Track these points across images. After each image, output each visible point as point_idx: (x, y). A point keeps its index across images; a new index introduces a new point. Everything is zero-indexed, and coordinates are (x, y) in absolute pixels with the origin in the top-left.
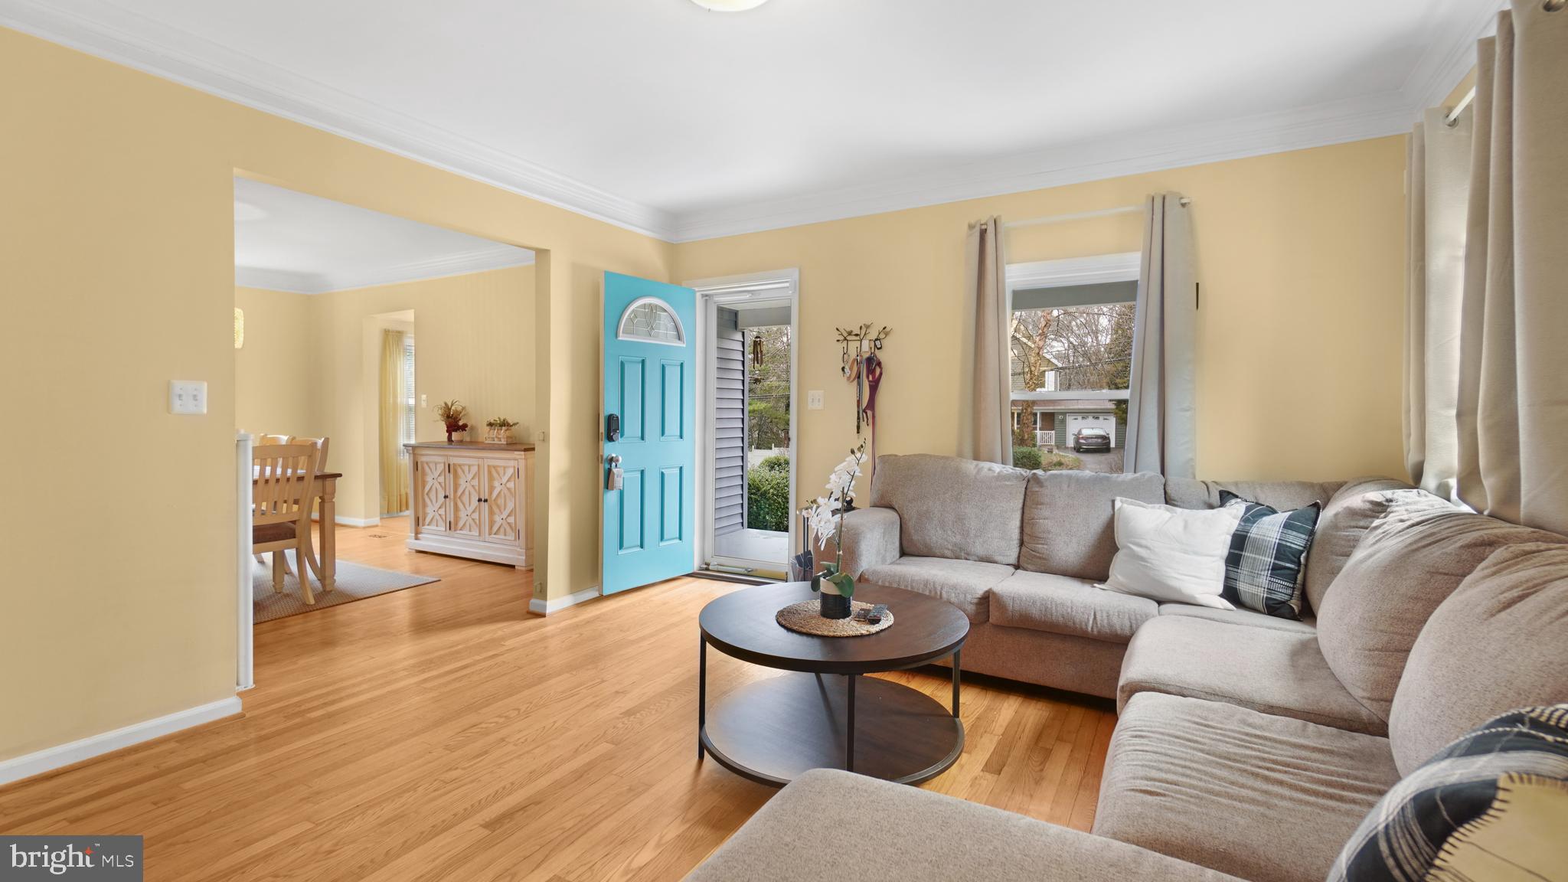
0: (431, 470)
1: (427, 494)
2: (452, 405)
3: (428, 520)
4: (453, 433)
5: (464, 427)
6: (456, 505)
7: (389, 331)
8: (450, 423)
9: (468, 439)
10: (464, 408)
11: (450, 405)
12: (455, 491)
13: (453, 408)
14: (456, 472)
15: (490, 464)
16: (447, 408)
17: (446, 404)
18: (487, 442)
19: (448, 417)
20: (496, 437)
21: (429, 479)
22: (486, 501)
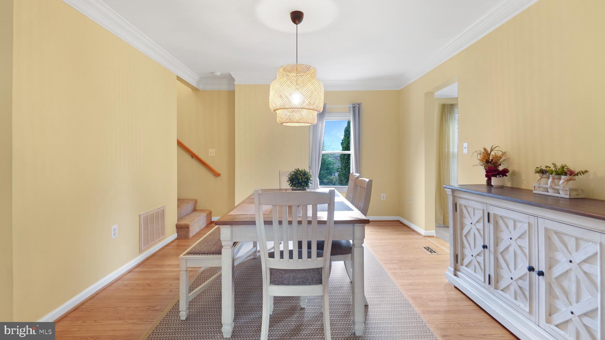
0: (469, 213)
1: (465, 236)
2: (492, 150)
3: (466, 262)
4: (493, 179)
5: (504, 173)
6: (496, 260)
7: (445, 104)
8: (489, 168)
9: (509, 184)
10: (504, 154)
11: (489, 150)
12: (496, 245)
13: (493, 153)
14: (496, 223)
15: (549, 227)
16: (487, 154)
17: (485, 149)
18: (535, 192)
19: (487, 162)
20: (551, 187)
21: (467, 221)
22: (541, 274)
